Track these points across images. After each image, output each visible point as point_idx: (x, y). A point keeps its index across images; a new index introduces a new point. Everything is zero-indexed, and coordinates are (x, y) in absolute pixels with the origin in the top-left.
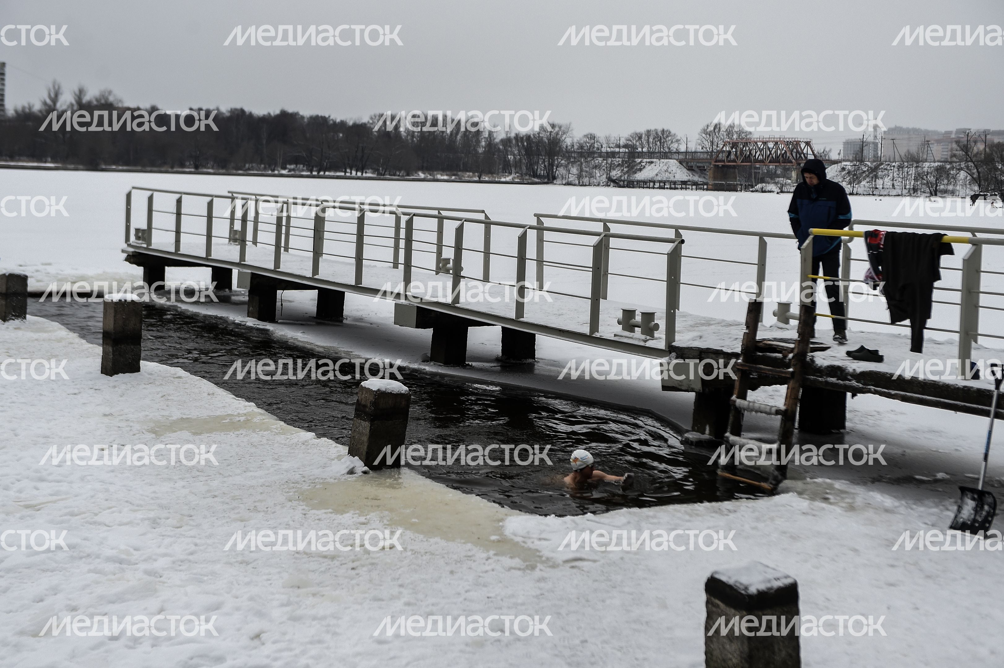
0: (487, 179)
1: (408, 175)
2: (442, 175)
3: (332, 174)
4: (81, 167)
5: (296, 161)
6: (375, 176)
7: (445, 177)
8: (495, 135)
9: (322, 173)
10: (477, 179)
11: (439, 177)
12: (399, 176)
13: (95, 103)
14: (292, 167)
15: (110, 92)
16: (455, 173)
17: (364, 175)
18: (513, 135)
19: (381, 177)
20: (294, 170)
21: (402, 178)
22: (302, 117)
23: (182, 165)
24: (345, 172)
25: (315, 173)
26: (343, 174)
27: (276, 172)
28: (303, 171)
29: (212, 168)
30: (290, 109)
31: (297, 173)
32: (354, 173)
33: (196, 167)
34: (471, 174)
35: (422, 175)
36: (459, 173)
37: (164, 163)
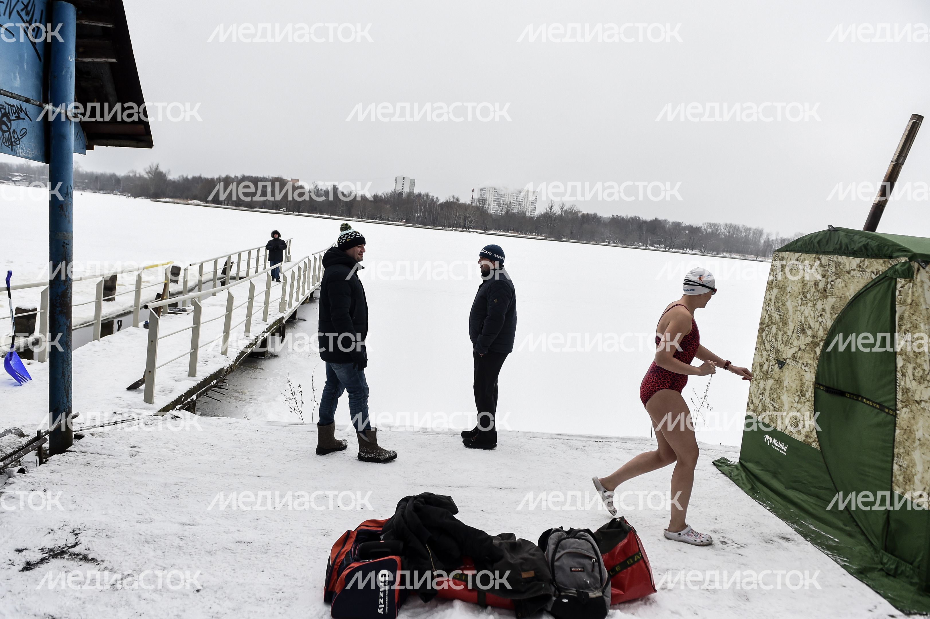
0: (761, 259)
1: (717, 254)
2: (736, 255)
3: (677, 250)
4: (553, 239)
5: (660, 243)
6: (699, 253)
7: (738, 257)
8: (770, 237)
9: (671, 250)
10: (755, 259)
11: (734, 256)
12: (712, 254)
13: (569, 211)
14: (658, 245)
15: (575, 206)
16: (744, 255)
17: (694, 252)
18: (779, 238)
19: (702, 254)
20: (657, 247)
21: (713, 255)
22: (669, 222)
23: (604, 242)
24: (683, 250)
25: (667, 250)
26: (682, 251)
27: (647, 248)
28: (662, 248)
29: (617, 244)
30: (661, 218)
31: (658, 249)
32: (688, 250)
33: (609, 243)
34: (753, 256)
35: (725, 254)
36: (747, 255)
37: (594, 240)
